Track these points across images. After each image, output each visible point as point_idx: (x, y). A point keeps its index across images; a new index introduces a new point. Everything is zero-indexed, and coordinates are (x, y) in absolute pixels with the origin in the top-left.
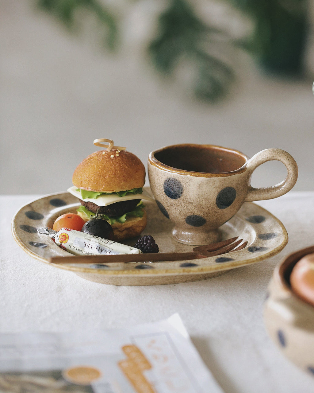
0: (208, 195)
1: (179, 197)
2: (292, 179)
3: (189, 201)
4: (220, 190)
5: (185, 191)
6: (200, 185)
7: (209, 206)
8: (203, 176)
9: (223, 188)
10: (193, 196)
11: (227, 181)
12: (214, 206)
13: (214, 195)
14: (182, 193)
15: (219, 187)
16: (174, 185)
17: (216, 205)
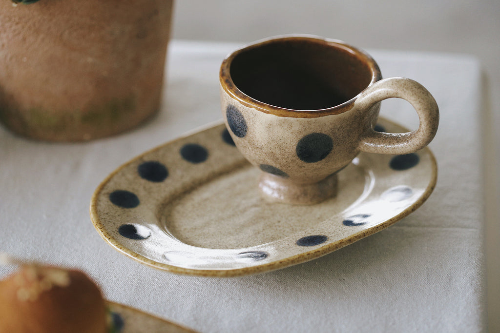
0: (282, 141)
1: (244, 136)
2: (425, 132)
3: (256, 145)
4: (301, 137)
5: (250, 130)
6: (270, 126)
7: (286, 157)
8: (274, 114)
9: (306, 133)
10: (260, 139)
11: (313, 124)
12: (294, 158)
13: (292, 143)
14: (246, 131)
15: (300, 133)
16: (236, 116)
17: (297, 157)
